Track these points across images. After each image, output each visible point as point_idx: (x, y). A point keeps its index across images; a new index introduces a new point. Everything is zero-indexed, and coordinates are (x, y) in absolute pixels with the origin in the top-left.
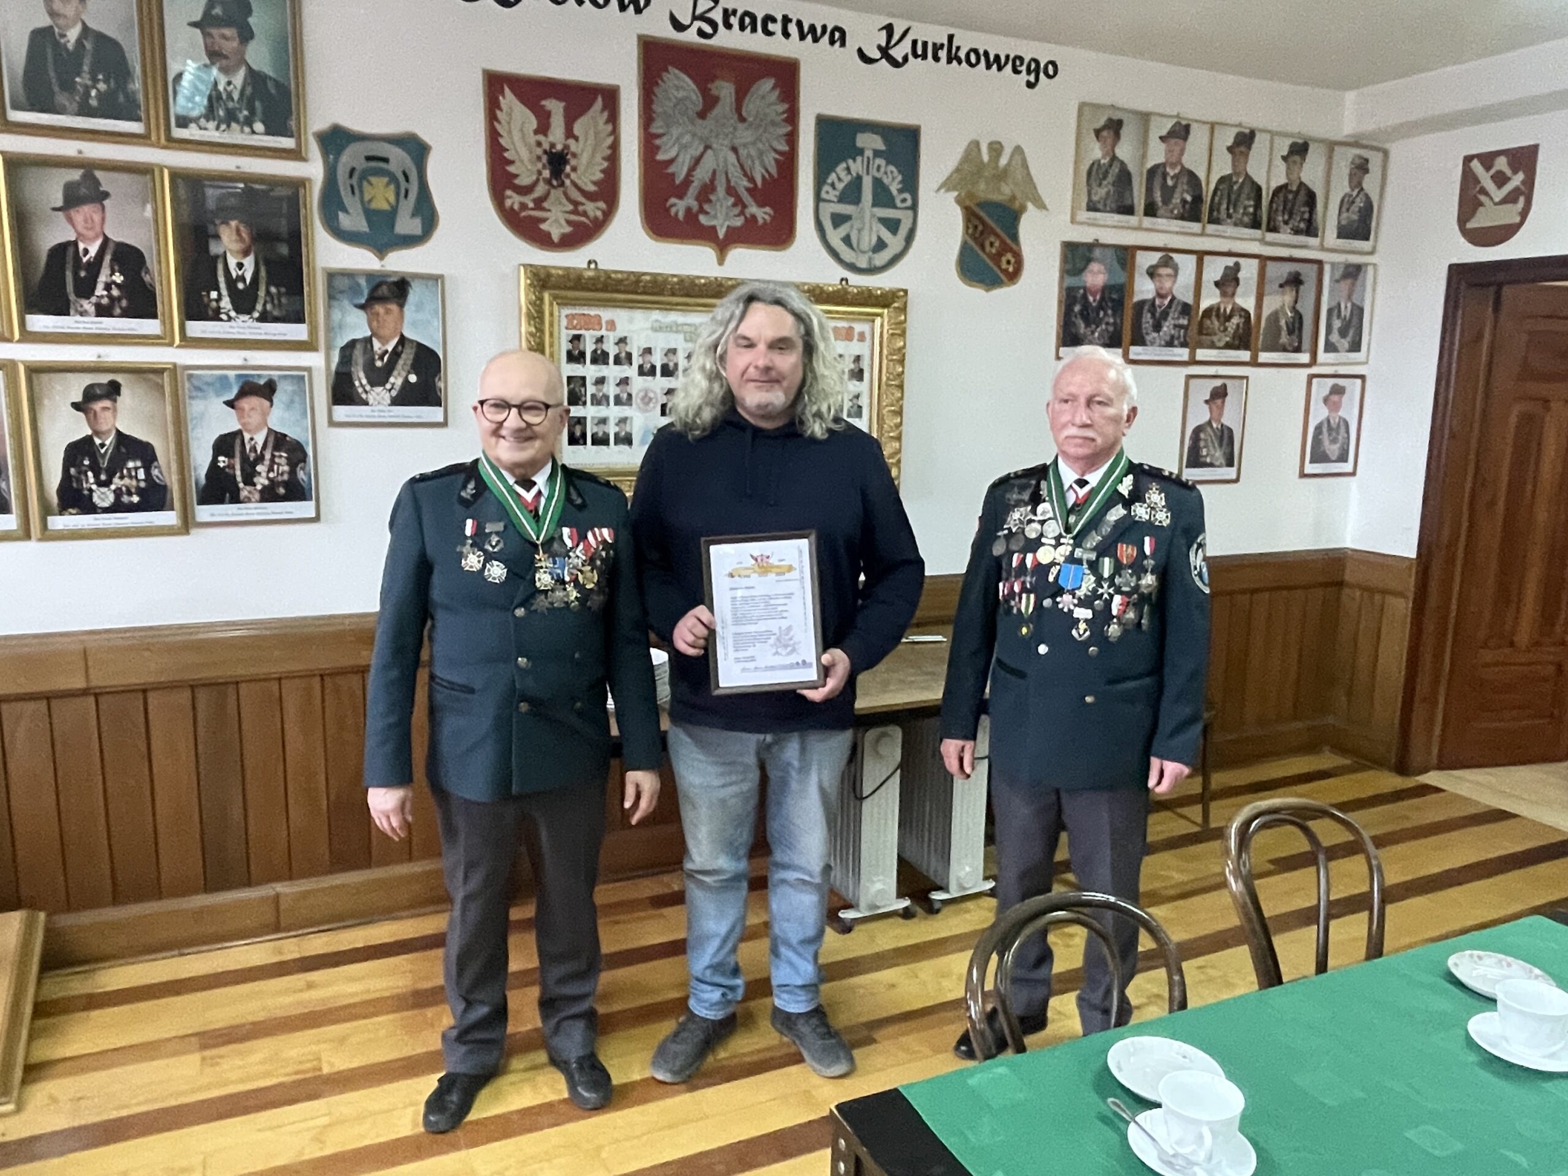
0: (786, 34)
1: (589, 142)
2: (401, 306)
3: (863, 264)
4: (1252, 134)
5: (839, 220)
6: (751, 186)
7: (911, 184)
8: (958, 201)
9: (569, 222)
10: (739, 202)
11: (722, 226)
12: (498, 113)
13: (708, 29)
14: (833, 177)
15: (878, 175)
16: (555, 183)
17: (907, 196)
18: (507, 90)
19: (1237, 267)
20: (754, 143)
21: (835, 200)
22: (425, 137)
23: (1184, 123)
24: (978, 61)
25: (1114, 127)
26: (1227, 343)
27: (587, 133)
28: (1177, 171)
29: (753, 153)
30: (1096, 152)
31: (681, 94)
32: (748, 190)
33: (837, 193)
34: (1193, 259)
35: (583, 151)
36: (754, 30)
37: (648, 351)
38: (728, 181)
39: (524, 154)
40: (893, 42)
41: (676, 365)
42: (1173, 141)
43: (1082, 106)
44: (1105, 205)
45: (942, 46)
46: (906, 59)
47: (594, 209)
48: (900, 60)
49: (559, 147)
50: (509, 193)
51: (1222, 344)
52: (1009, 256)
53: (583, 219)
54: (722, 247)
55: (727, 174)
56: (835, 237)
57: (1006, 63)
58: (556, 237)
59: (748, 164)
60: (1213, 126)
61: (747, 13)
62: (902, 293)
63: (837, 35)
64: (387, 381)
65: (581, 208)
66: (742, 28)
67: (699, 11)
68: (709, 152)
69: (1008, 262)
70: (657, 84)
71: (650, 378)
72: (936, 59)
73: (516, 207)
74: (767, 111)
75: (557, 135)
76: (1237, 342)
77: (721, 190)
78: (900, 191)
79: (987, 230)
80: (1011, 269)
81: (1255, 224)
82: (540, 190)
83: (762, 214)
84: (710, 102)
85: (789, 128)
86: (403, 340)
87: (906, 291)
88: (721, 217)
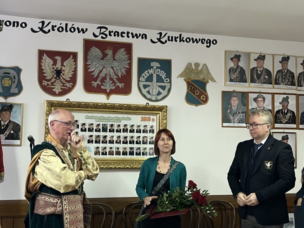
0: (128, 37)
1: (68, 67)
2: (10, 112)
3: (154, 99)
4: (288, 58)
5: (145, 87)
6: (117, 77)
7: (169, 75)
8: (184, 80)
9: (61, 89)
10: (114, 82)
11: (108, 89)
12: (42, 60)
13: (104, 36)
14: (143, 75)
15: (157, 73)
16: (58, 78)
17: (168, 79)
18: (45, 55)
19: (288, 98)
20: (118, 66)
21: (145, 81)
22: (20, 67)
23: (263, 55)
24: (190, 41)
25: (237, 57)
26: (286, 122)
27: (67, 65)
28: (262, 69)
29: (118, 68)
30: (232, 64)
31: (96, 54)
32: (116, 78)
33: (145, 79)
34: (271, 95)
35: (66, 70)
36: (118, 36)
37: (84, 124)
38: (110, 76)
39: (49, 71)
40: (162, 37)
41: (93, 128)
42: (259, 60)
43: (226, 51)
44: (236, 80)
45: (178, 37)
46: (166, 41)
47: (69, 85)
48: (164, 42)
49: (59, 69)
50: (44, 81)
51: (284, 122)
52: (203, 96)
53: (66, 88)
54: (108, 94)
55: (110, 74)
56: (144, 91)
57: (199, 41)
58: (57, 93)
59: (116, 72)
60: (273, 55)
61: (116, 32)
62: (165, 107)
63: (144, 36)
64: (4, 133)
65: (65, 85)
66: (115, 35)
67: (101, 32)
68: (105, 68)
69: (203, 98)
70: (89, 51)
71: (84, 132)
72: (176, 41)
73: (46, 85)
74: (122, 57)
75: (59, 65)
76: (290, 122)
77: (108, 80)
78: (165, 78)
79: (195, 89)
80: (204, 100)
81: (293, 84)
82: (53, 80)
83: (121, 85)
84: (105, 56)
85: (130, 61)
86: (10, 121)
87: (167, 107)
88: (108, 86)
